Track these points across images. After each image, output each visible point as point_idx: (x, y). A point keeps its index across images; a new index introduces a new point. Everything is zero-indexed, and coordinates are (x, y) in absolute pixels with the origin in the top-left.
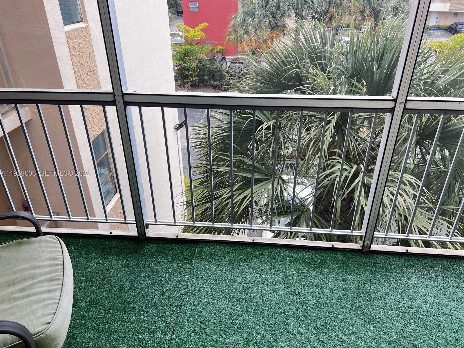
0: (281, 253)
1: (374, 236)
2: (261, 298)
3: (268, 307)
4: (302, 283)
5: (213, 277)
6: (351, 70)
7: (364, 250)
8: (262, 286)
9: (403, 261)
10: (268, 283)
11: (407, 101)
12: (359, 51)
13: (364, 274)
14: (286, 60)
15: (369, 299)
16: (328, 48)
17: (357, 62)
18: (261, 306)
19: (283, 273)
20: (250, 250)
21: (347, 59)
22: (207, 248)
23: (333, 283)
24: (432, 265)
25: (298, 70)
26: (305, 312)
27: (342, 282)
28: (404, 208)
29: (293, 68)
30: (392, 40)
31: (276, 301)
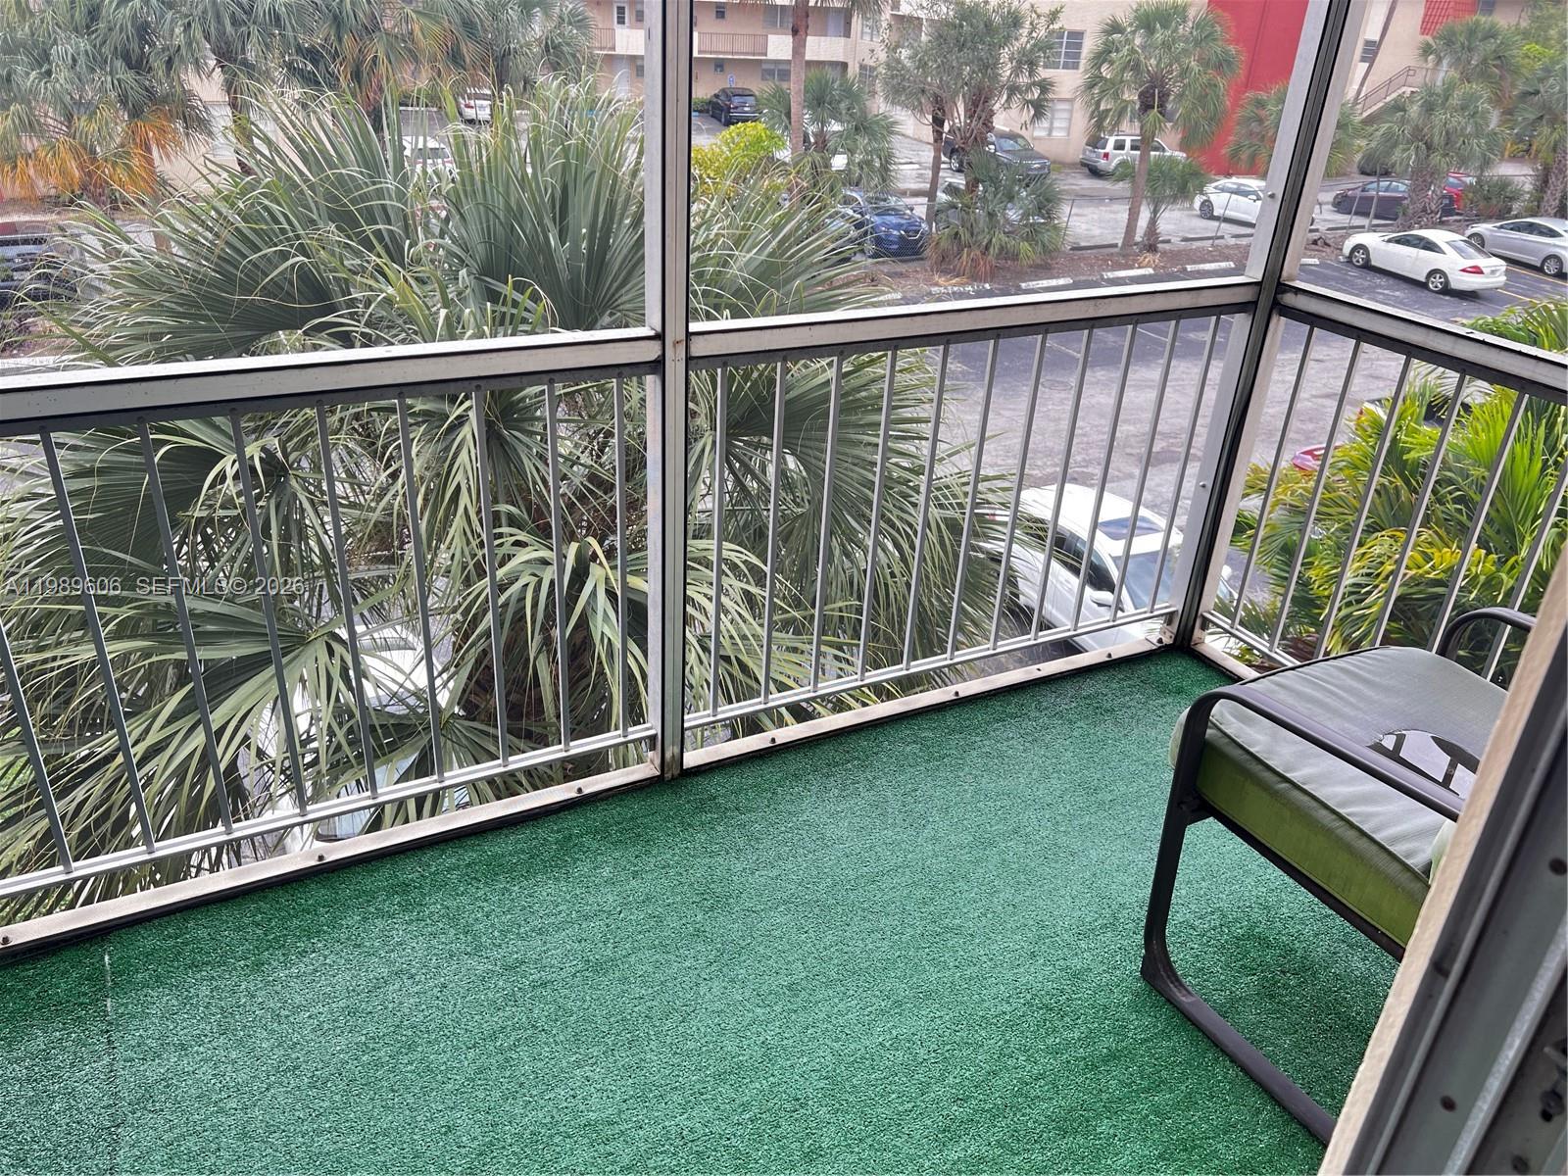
0: (429, 866)
1: (686, 725)
2: (406, 1023)
3: (436, 1039)
4: (522, 930)
5: (208, 1028)
6: (481, 248)
7: (668, 776)
8: (397, 986)
9: (769, 771)
10: (413, 971)
11: (689, 335)
12: (492, 188)
13: (686, 839)
14: (250, 228)
15: (714, 899)
16: (390, 183)
17: (495, 224)
18: (411, 1047)
19: (453, 920)
20: (318, 893)
21: (461, 214)
22: (148, 939)
23: (609, 896)
24: (837, 759)
25: (306, 260)
26: (553, 1007)
27: (633, 883)
28: (731, 637)
29: (284, 256)
30: (582, 153)
31: (456, 1014)
